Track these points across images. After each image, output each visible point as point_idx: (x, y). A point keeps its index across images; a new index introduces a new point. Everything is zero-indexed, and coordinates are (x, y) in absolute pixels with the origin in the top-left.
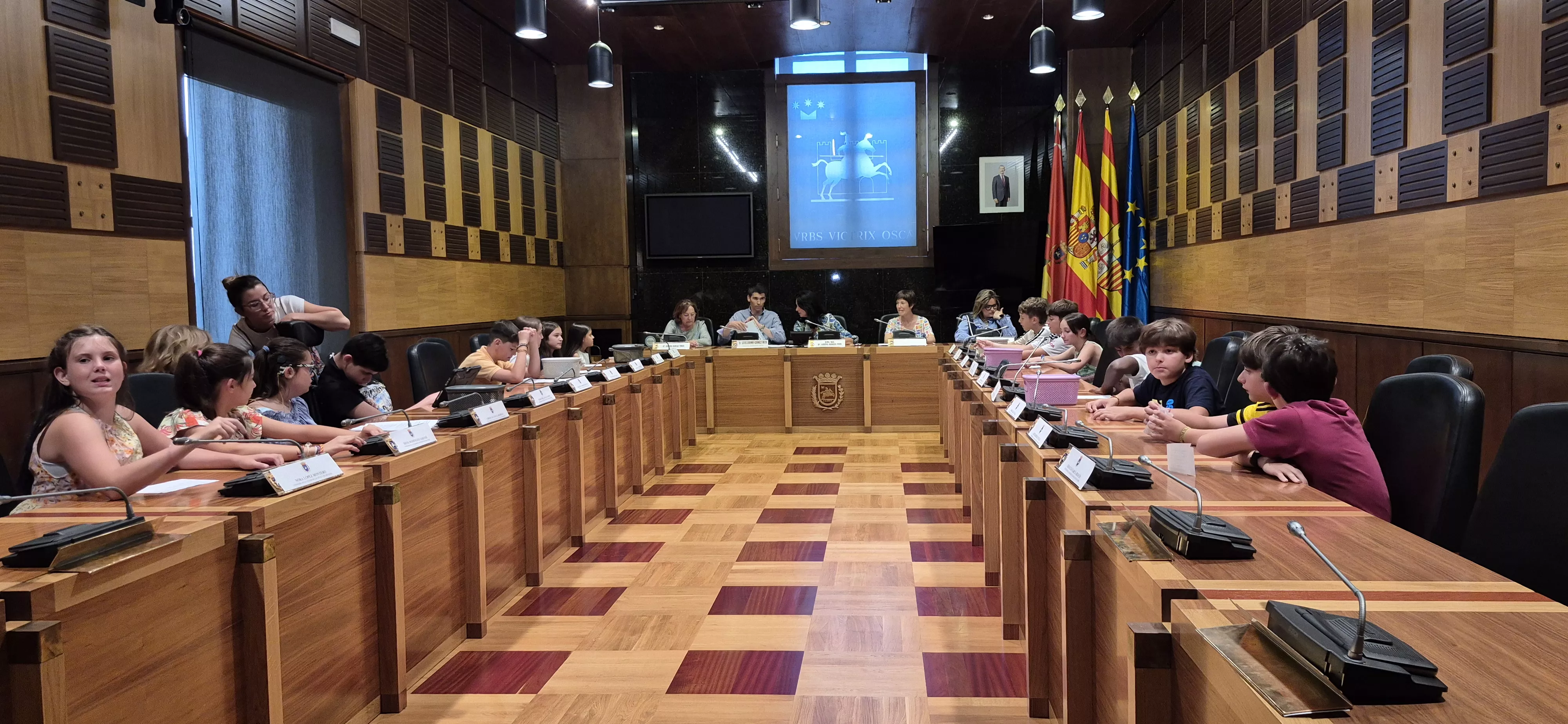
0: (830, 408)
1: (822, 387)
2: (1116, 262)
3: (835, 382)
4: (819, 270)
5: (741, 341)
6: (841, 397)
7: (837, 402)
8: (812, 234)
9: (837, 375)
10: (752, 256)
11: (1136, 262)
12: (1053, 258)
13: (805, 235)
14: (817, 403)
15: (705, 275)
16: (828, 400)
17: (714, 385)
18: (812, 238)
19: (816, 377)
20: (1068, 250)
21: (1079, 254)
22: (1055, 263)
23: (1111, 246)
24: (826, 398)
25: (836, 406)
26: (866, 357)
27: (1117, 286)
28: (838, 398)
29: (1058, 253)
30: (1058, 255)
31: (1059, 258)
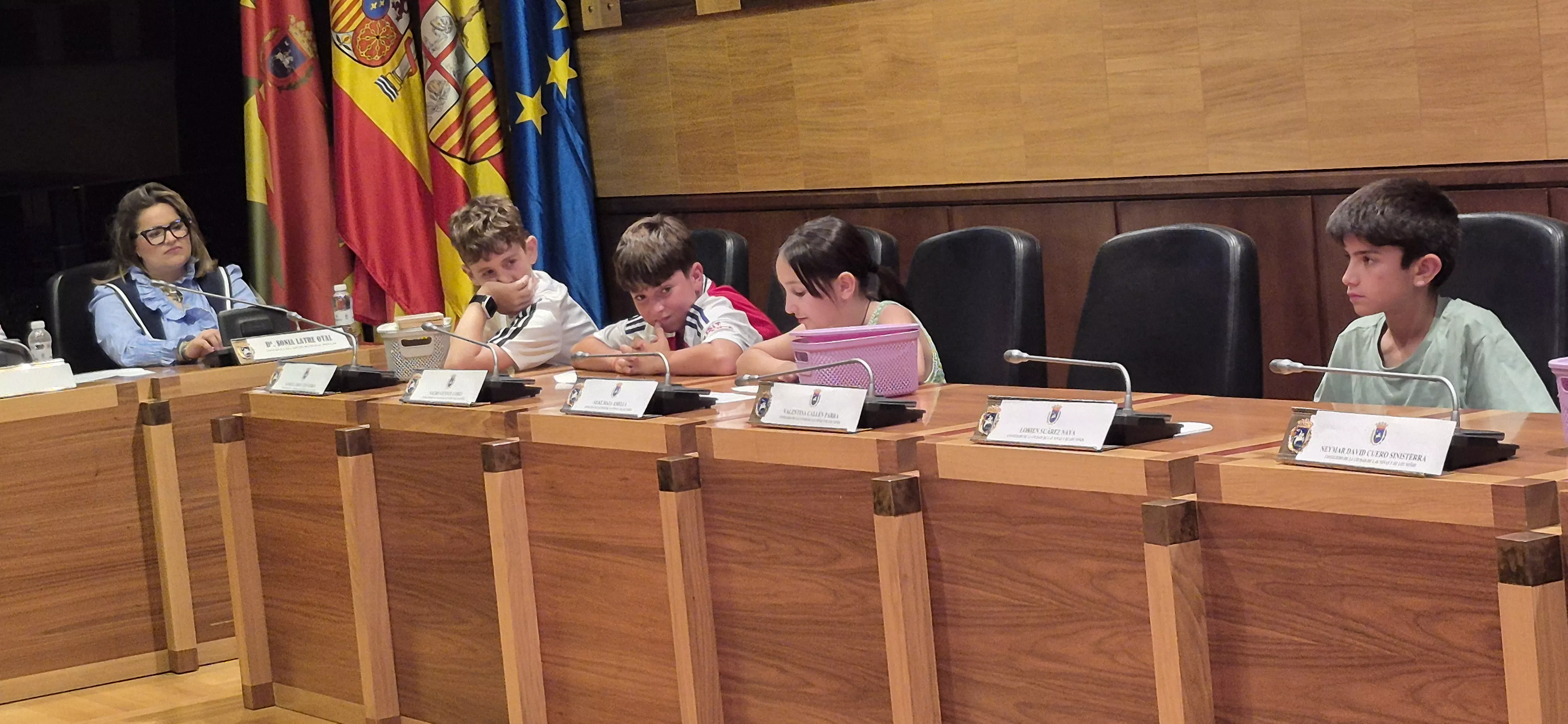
2: (476, 75)
11: (547, 69)
12: (270, 75)
21: (370, 53)
22: (279, 89)
23: (458, 24)
27: (488, 145)
29: (287, 54)
30: (286, 62)
31: (289, 71)
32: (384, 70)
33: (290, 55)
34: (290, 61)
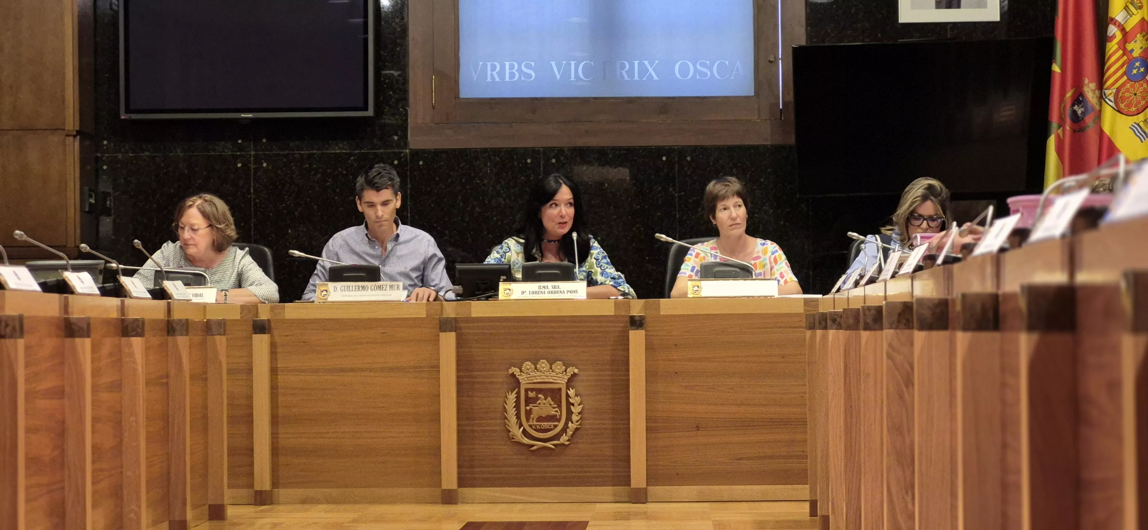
0: (548, 445)
1: (531, 395)
3: (561, 381)
4: (526, 149)
5: (339, 285)
6: (575, 418)
7: (564, 430)
8: (512, 67)
9: (567, 365)
10: (370, 113)
12: (1067, 121)
13: (493, 68)
14: (517, 433)
15: (258, 160)
16: (545, 425)
17: (274, 389)
18: (512, 75)
19: (515, 370)
20: (1101, 98)
21: (1129, 106)
24: (540, 419)
25: (564, 439)
26: (636, 323)
28: (569, 419)
29: (1080, 106)
30: (1079, 112)
31: (1081, 118)
32: (1138, 119)
33: (1082, 107)
34: (1082, 111)
